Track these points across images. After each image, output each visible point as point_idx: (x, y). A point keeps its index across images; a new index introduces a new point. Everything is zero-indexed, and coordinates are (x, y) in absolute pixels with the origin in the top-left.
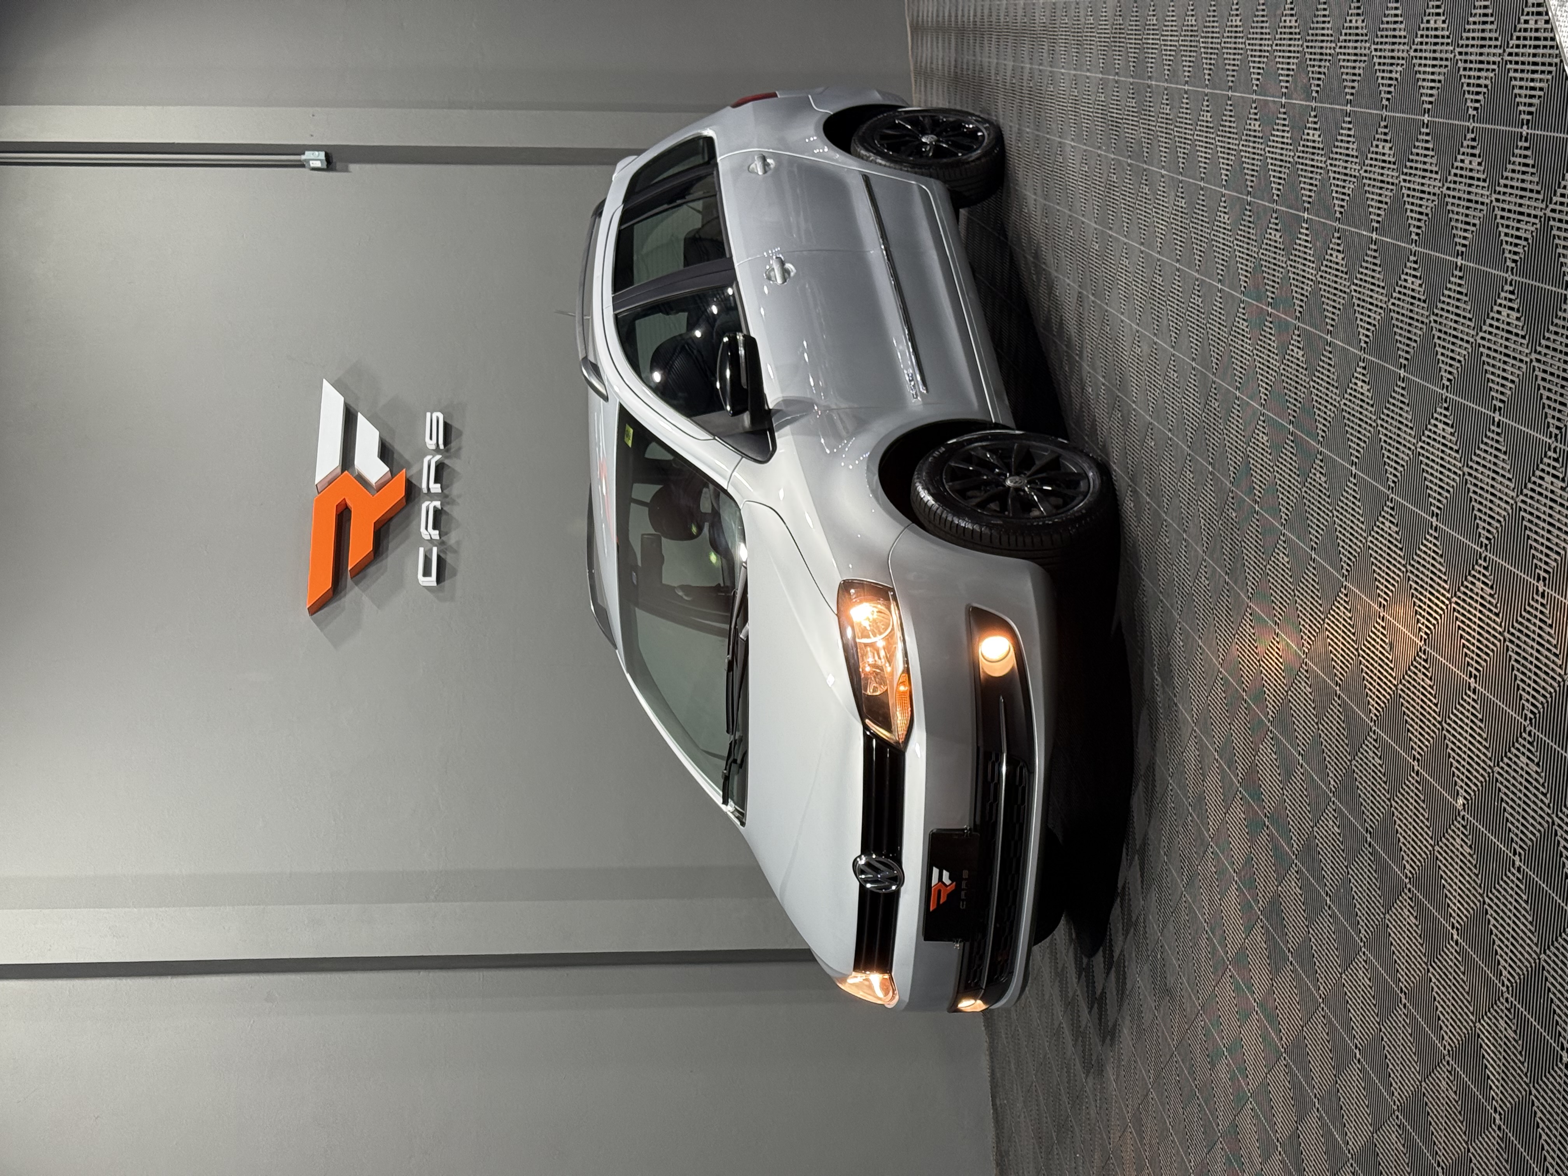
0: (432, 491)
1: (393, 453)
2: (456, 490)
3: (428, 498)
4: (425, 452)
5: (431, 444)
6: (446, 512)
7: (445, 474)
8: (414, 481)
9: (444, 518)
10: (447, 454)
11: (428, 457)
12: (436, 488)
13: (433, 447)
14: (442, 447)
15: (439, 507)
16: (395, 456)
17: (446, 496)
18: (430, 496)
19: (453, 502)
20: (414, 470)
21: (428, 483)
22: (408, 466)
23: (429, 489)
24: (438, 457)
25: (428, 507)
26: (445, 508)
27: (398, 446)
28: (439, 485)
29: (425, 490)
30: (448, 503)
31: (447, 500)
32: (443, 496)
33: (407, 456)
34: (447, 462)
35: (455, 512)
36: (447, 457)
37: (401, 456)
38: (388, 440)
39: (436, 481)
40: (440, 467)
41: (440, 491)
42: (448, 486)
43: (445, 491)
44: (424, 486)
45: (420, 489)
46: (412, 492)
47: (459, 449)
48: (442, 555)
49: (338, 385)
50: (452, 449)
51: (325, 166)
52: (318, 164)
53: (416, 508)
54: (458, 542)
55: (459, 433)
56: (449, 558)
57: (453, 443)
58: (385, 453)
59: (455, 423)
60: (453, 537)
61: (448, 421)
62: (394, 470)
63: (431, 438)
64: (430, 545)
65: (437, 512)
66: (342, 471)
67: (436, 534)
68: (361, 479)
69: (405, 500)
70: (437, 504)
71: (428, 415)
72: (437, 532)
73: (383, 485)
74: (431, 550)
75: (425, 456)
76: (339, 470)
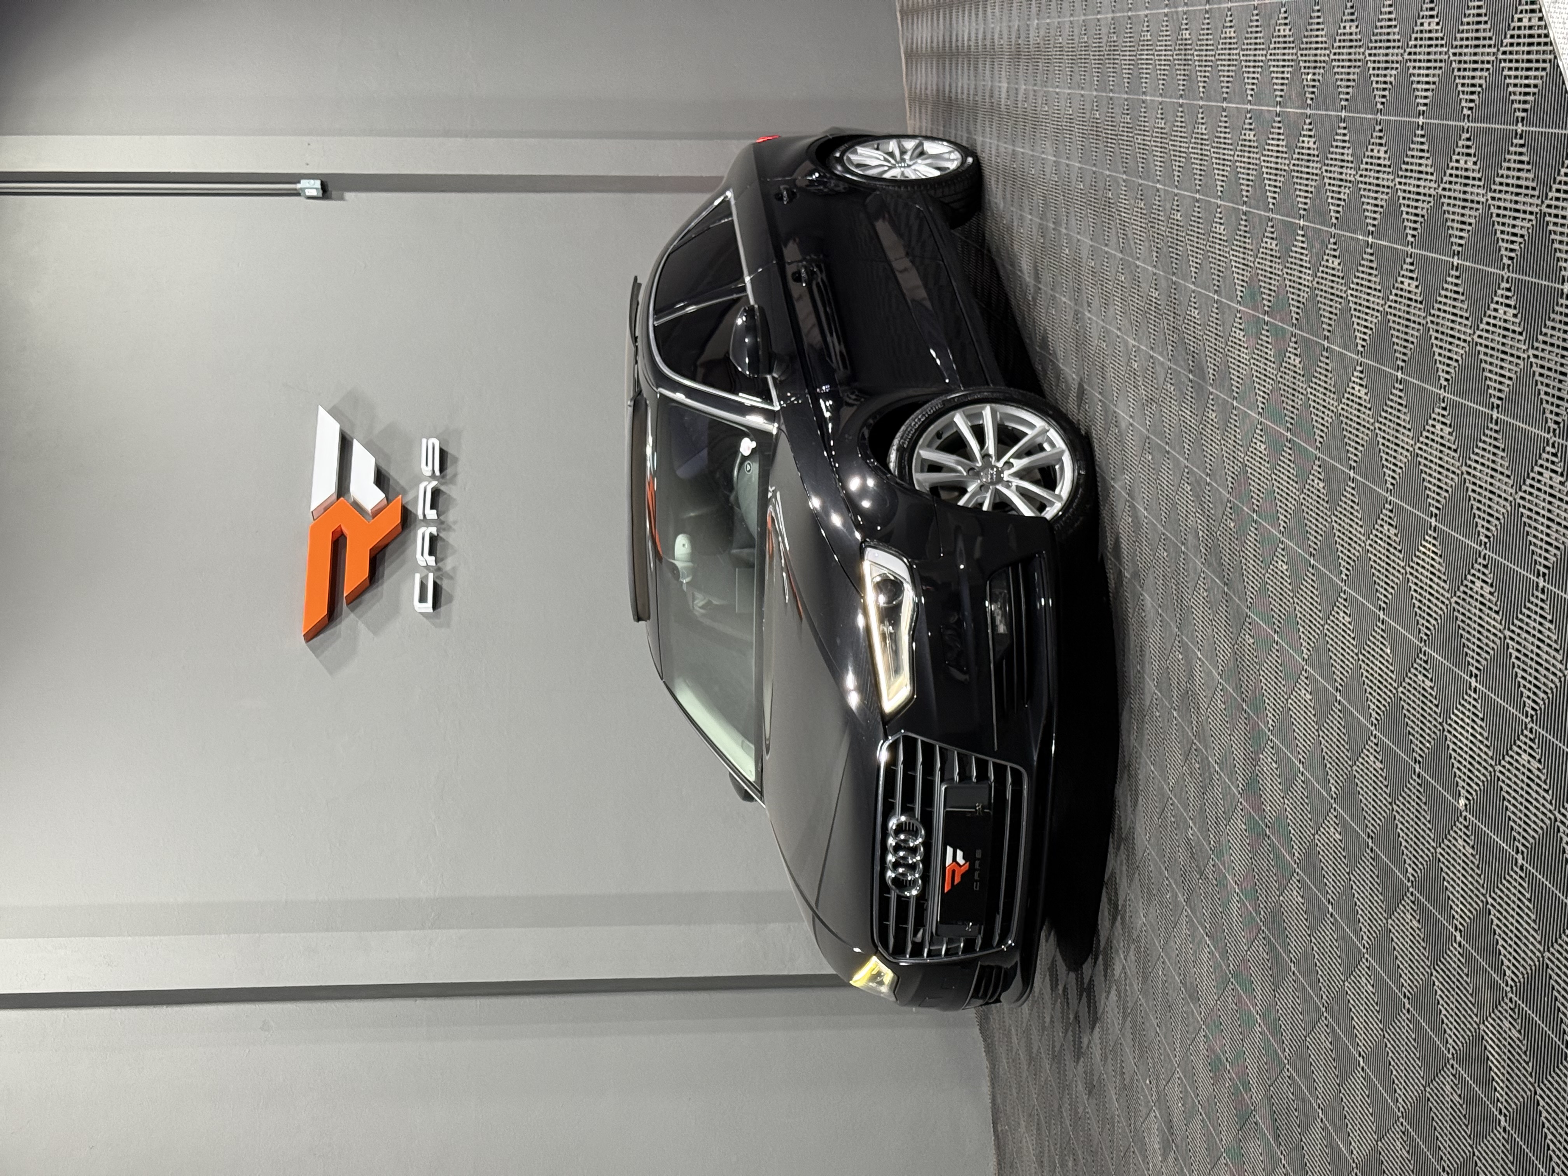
0: (428, 517)
1: (389, 480)
2: (452, 516)
3: (423, 523)
4: (420, 478)
5: (427, 471)
6: (443, 540)
7: (441, 500)
8: (410, 508)
9: (439, 544)
10: (443, 481)
11: (424, 484)
12: (432, 514)
13: (429, 474)
14: (437, 473)
15: (435, 533)
16: (391, 482)
17: (442, 523)
18: (426, 521)
19: (448, 529)
20: (410, 497)
21: (423, 509)
22: (404, 492)
23: (424, 516)
24: (434, 483)
25: (423, 533)
26: (441, 535)
27: (393, 472)
28: (435, 512)
29: (421, 517)
30: (444, 530)
31: (443, 526)
32: (440, 523)
33: (402, 482)
34: (442, 488)
35: (450, 538)
36: (442, 484)
37: (398, 483)
38: (384, 466)
39: (432, 507)
40: (436, 493)
41: (436, 517)
42: (444, 513)
43: (441, 518)
44: (420, 512)
45: (416, 516)
46: (407, 518)
47: (455, 475)
48: (438, 582)
49: (334, 412)
50: (448, 477)
51: (320, 195)
52: (314, 193)
53: (412, 534)
54: (454, 569)
55: (456, 460)
56: (445, 584)
57: (449, 471)
58: (381, 479)
59: (451, 450)
60: (449, 564)
61: (444, 448)
62: (390, 497)
63: (427, 464)
64: (425, 571)
65: (433, 539)
66: (338, 498)
67: (431, 560)
68: (356, 505)
69: (400, 528)
70: (434, 530)
71: (424, 441)
72: (433, 558)
73: (377, 512)
74: (427, 576)
75: (421, 482)
76: (335, 497)
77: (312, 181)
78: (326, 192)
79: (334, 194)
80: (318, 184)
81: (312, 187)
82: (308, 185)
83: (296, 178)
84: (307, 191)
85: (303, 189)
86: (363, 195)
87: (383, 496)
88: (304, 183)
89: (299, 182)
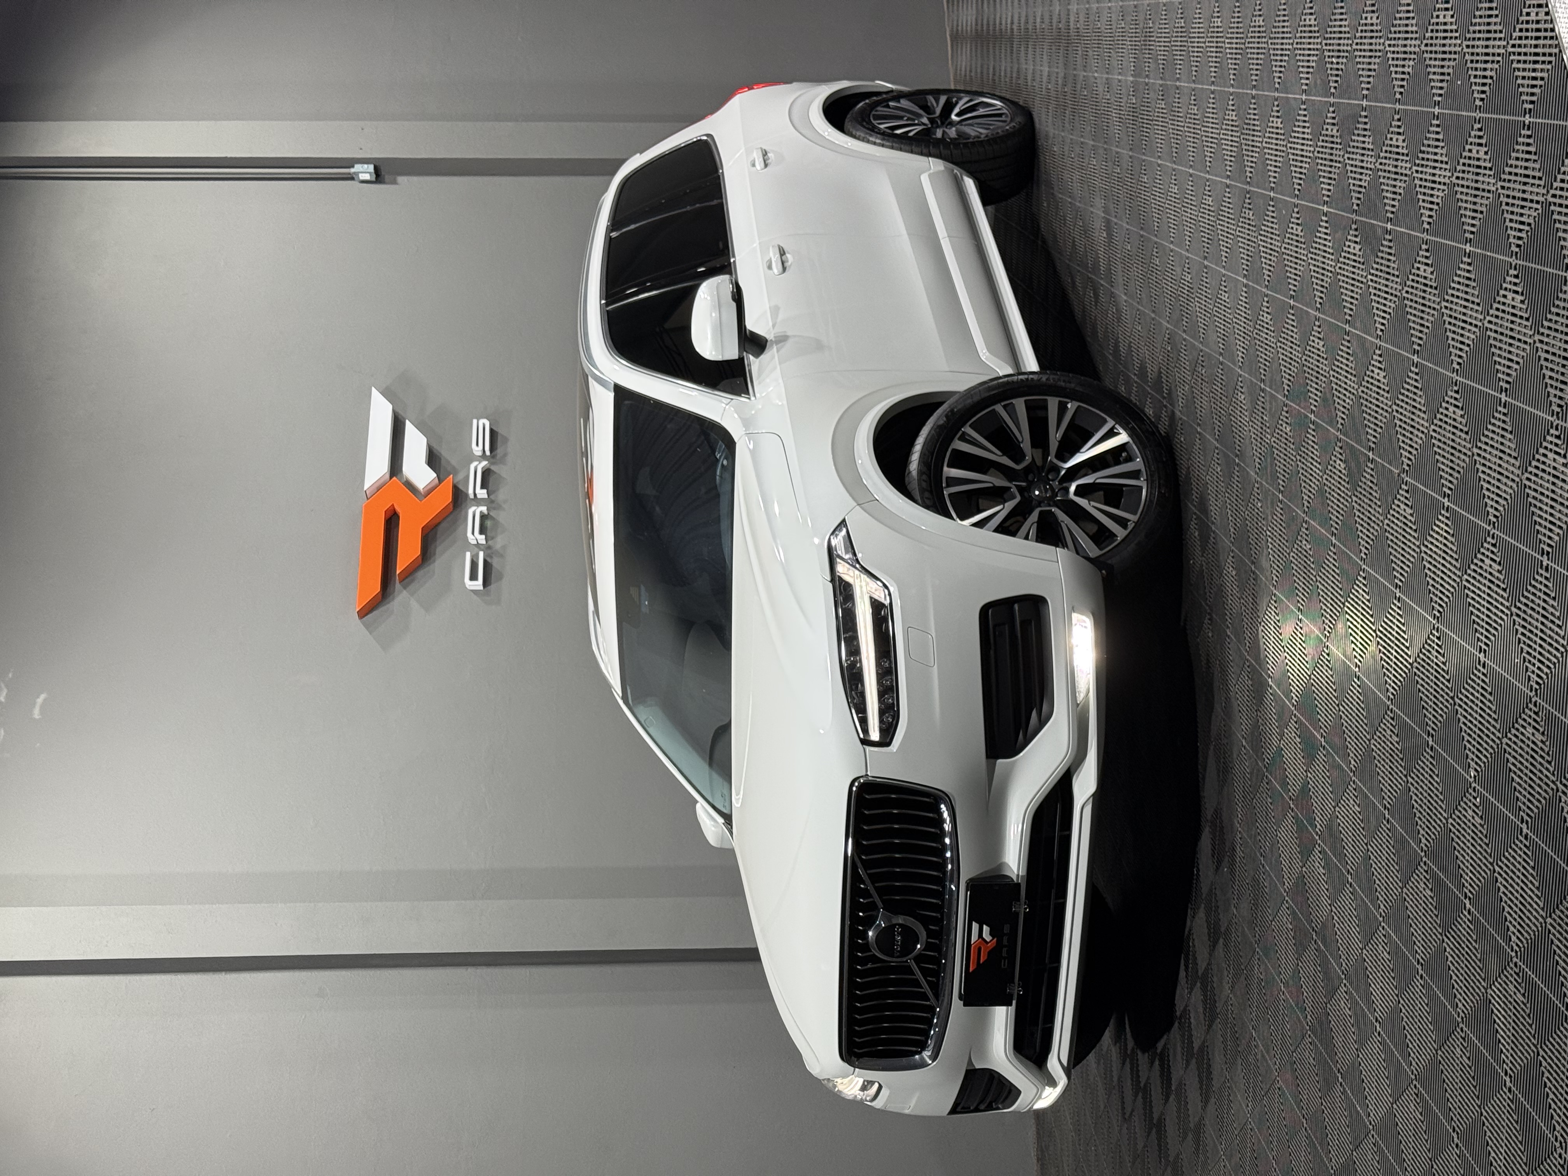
0: (479, 496)
1: (440, 460)
2: (501, 495)
3: (473, 502)
4: (472, 458)
5: (477, 451)
6: (492, 518)
7: (491, 480)
8: (461, 487)
9: (490, 523)
10: (494, 460)
11: (475, 464)
12: (482, 493)
13: (480, 453)
14: (488, 453)
15: (486, 512)
16: (443, 462)
17: (492, 502)
18: (477, 501)
19: (499, 507)
20: (460, 476)
21: (474, 488)
22: (455, 472)
23: (475, 495)
24: (484, 463)
25: (474, 512)
26: (491, 514)
27: (444, 452)
28: (485, 491)
29: (472, 496)
30: (494, 509)
31: (493, 505)
32: (490, 502)
33: (454, 462)
34: (493, 468)
35: (501, 517)
36: (493, 464)
37: (448, 462)
38: (435, 446)
39: (482, 487)
40: (486, 473)
41: (486, 496)
42: (494, 492)
43: (492, 497)
44: (471, 491)
45: (467, 495)
46: (459, 498)
47: (505, 455)
48: (488, 559)
49: (387, 394)
50: (498, 457)
51: (374, 179)
52: (367, 177)
53: (463, 513)
54: (504, 547)
55: (506, 440)
56: (495, 562)
57: (500, 451)
58: (433, 460)
59: (501, 431)
60: (499, 543)
61: (494, 428)
62: (441, 476)
63: (477, 444)
64: (476, 549)
65: (483, 517)
66: (391, 478)
67: (482, 539)
68: (409, 485)
69: (451, 506)
70: (484, 509)
71: (475, 421)
72: (483, 537)
73: (430, 491)
74: (477, 555)
75: (471, 462)
76: (388, 476)
77: (366, 166)
78: (379, 176)
79: (387, 178)
80: (371, 168)
81: (365, 172)
82: (361, 170)
83: (350, 163)
84: (360, 175)
85: (357, 174)
86: (415, 179)
87: (435, 475)
88: (358, 168)
89: (353, 167)
